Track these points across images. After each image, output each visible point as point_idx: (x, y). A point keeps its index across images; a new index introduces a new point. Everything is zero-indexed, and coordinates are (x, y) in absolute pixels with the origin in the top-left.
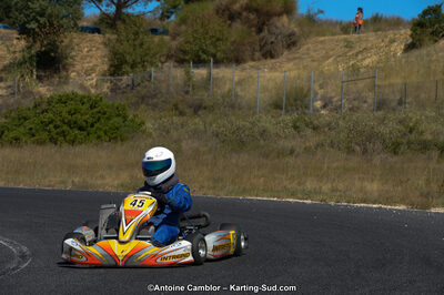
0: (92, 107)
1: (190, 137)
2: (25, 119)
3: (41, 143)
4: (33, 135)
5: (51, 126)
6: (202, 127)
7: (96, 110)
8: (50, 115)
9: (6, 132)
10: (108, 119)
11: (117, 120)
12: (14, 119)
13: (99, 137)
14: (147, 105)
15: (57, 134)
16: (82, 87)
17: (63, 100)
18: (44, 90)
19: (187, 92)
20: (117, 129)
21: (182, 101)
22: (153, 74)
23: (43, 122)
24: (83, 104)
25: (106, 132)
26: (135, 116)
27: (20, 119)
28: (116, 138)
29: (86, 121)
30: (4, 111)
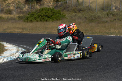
0: (51, 11)
1: (78, 18)
2: (34, 15)
3: (37, 21)
4: (36, 19)
5: (40, 17)
6: (81, 16)
8: (40, 14)
9: (29, 19)
10: (56, 14)
11: (58, 15)
12: (30, 15)
13: (53, 19)
14: (66, 10)
15: (42, 19)
16: (48, 6)
17: (43, 10)
18: (38, 7)
19: (77, 6)
20: (58, 17)
21: (76, 9)
22: (67, 1)
23: (38, 16)
24: (49, 10)
25: (55, 18)
26: (63, 13)
27: (32, 15)
28: (58, 19)
29: (50, 15)
30: (28, 13)
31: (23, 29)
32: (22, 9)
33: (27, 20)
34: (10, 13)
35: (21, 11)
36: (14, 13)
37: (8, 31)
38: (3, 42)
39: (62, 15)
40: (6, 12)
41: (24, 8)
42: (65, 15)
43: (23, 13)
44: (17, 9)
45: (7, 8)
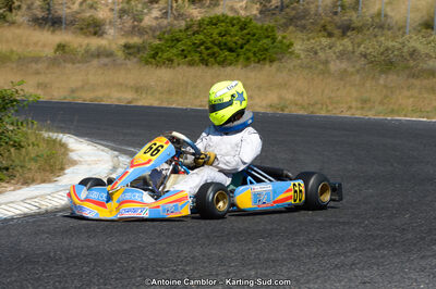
0: (242, 29)
1: (338, 57)
2: (178, 40)
3: (191, 64)
4: (186, 57)
5: (202, 47)
6: (350, 48)
7: (245, 31)
8: (201, 37)
9: (160, 54)
10: (258, 40)
11: (265, 42)
12: (167, 40)
13: (248, 59)
14: (296, 26)
15: (208, 55)
16: (232, 9)
17: (214, 22)
18: (195, 12)
19: (336, 13)
20: (266, 50)
21: (330, 22)
23: (194, 44)
24: (233, 25)
25: (255, 54)
26: (284, 38)
27: (173, 41)
28: (265, 59)
29: (236, 43)
30: (158, 33)
31: (137, 90)
32: (138, 18)
33: (155, 57)
34: (95, 34)
35: (134, 27)
36: (112, 31)
37: (86, 97)
38: (64, 132)
39: (281, 42)
40: (82, 29)
41: (146, 14)
42: (292, 44)
43: (141, 31)
44: (120, 17)
45: (88, 15)
